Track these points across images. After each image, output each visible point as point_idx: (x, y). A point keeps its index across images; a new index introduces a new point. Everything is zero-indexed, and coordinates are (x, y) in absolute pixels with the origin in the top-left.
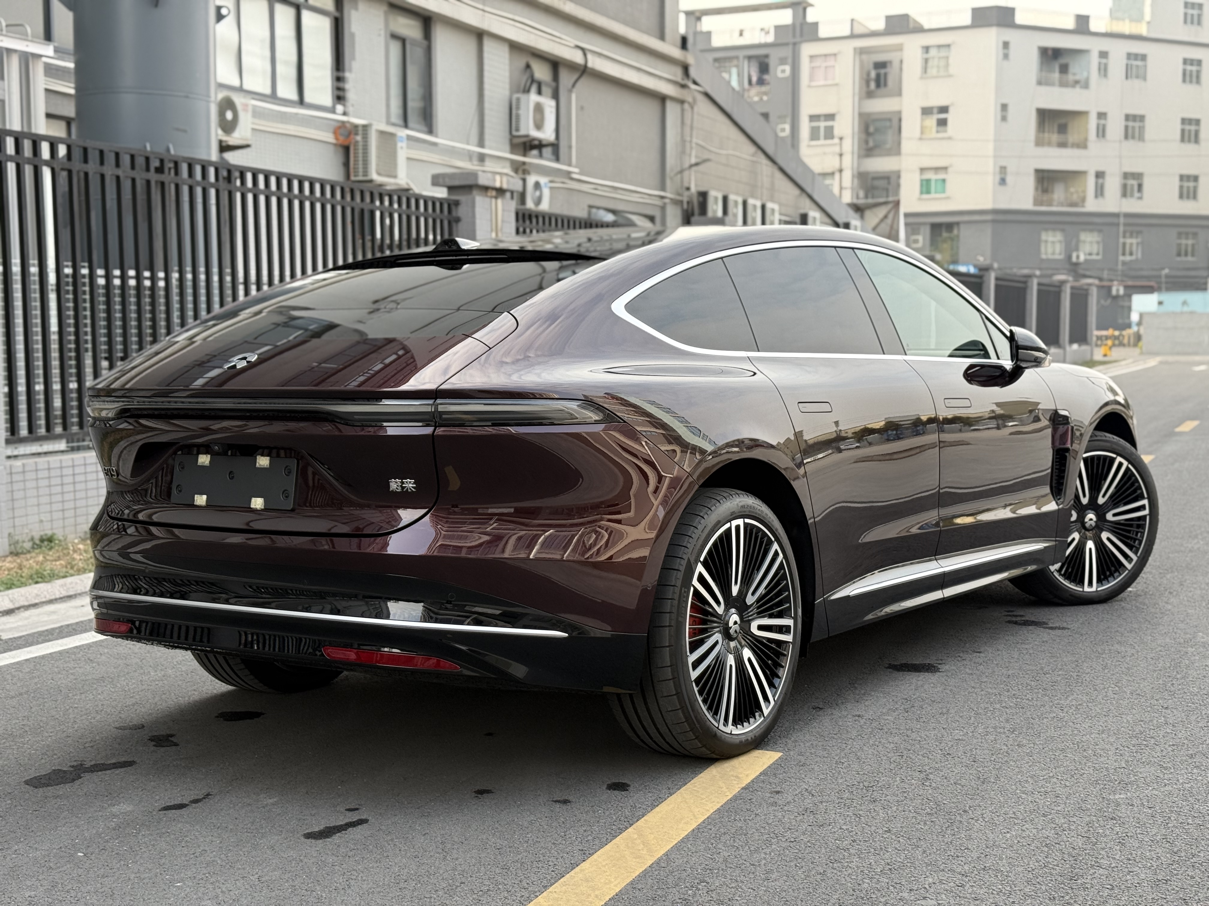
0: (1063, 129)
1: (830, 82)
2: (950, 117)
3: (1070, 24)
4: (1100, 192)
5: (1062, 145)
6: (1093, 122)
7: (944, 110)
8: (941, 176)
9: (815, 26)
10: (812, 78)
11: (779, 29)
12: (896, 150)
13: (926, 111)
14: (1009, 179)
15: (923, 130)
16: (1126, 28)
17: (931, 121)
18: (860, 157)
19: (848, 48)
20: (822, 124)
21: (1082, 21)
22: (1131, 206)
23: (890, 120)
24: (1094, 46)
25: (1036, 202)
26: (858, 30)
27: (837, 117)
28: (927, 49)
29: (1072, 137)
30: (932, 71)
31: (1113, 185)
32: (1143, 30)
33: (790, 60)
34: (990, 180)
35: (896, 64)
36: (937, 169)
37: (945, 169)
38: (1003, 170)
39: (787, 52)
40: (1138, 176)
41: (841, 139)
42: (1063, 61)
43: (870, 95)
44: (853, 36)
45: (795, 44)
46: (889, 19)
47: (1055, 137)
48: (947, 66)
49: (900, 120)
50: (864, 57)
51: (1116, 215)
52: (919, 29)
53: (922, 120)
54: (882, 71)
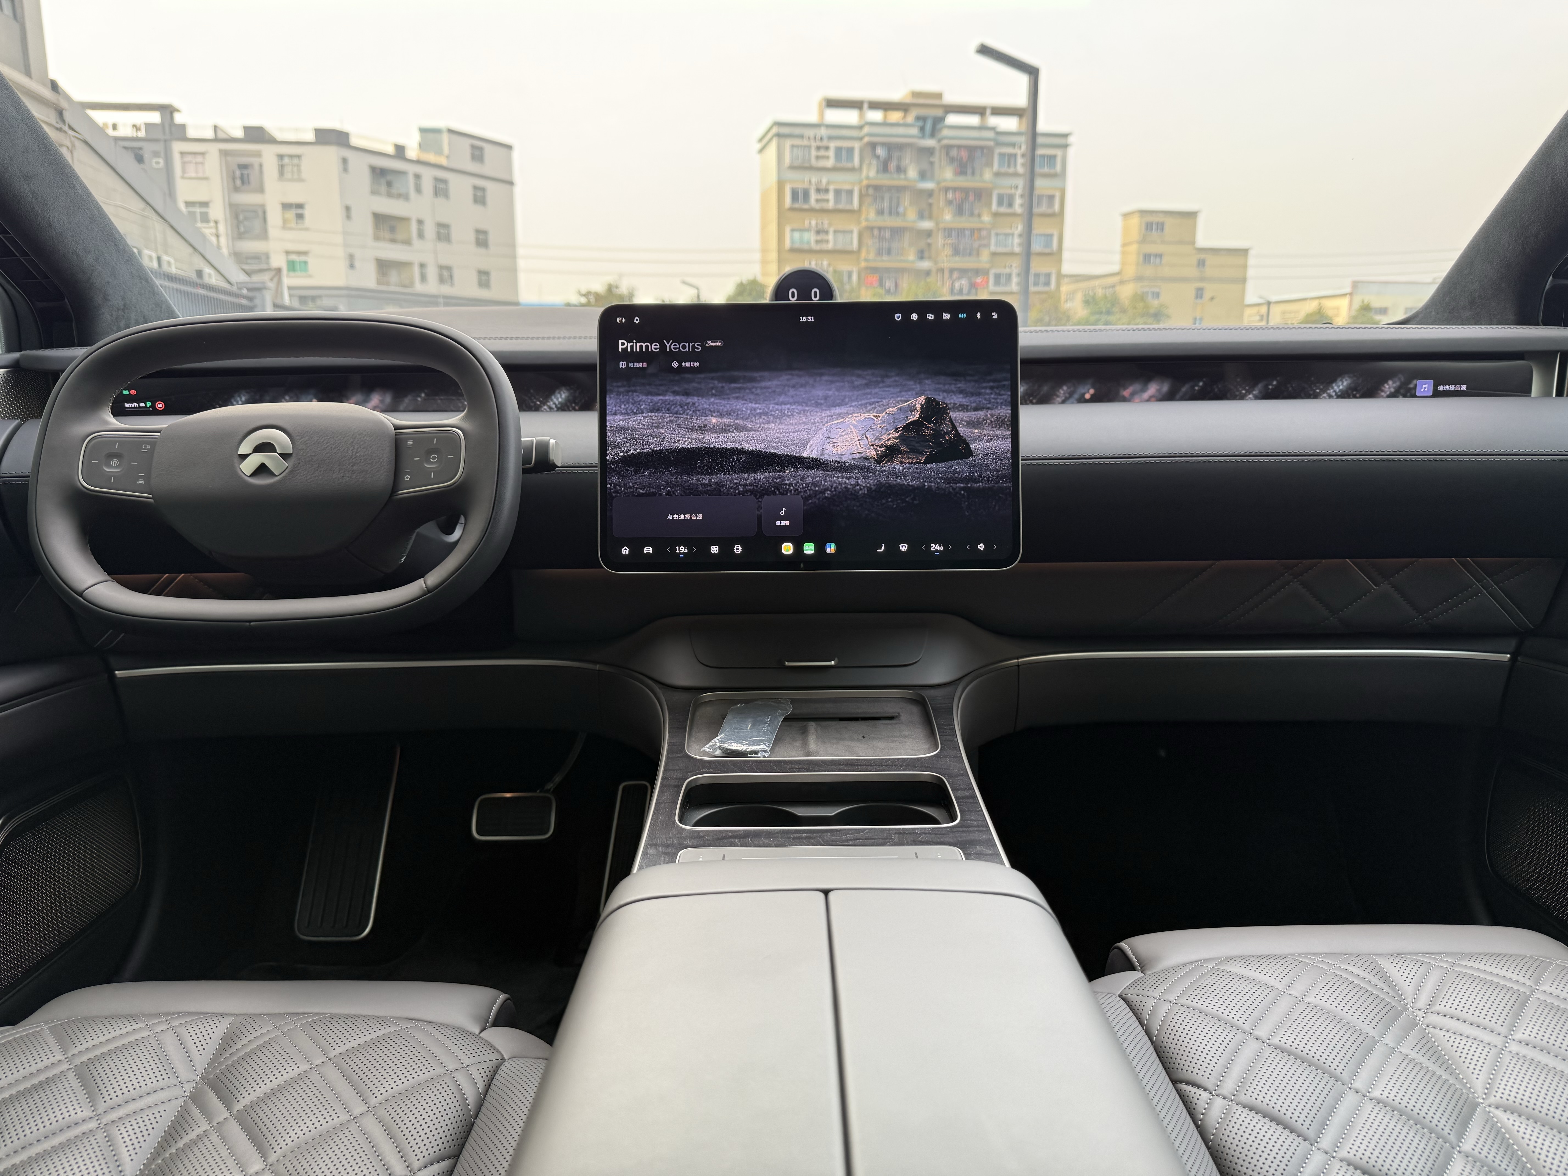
0: (392, 229)
1: (200, 175)
2: (307, 212)
3: (391, 150)
4: (423, 278)
5: (393, 241)
6: (414, 227)
7: (300, 206)
8: (303, 258)
9: (183, 127)
10: (184, 171)
11: (148, 126)
12: (264, 235)
13: (286, 206)
14: (357, 264)
15: (285, 221)
16: (431, 158)
17: (291, 215)
18: (233, 239)
19: (213, 149)
20: (198, 210)
21: (400, 150)
22: (446, 290)
23: (255, 212)
24: (411, 169)
25: (379, 283)
26: (221, 135)
27: (211, 205)
28: (281, 157)
29: (400, 236)
30: (288, 175)
31: (432, 273)
32: (443, 161)
33: (162, 154)
34: (343, 264)
35: (256, 167)
36: (299, 253)
37: (305, 253)
38: (351, 257)
39: (159, 147)
40: (449, 269)
41: (216, 222)
42: (389, 178)
43: (236, 189)
44: (216, 140)
45: (165, 141)
46: (246, 129)
47: (387, 235)
48: (299, 171)
49: (264, 213)
50: (229, 158)
51: (436, 297)
52: (273, 141)
53: (283, 213)
54: (245, 172)
